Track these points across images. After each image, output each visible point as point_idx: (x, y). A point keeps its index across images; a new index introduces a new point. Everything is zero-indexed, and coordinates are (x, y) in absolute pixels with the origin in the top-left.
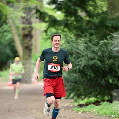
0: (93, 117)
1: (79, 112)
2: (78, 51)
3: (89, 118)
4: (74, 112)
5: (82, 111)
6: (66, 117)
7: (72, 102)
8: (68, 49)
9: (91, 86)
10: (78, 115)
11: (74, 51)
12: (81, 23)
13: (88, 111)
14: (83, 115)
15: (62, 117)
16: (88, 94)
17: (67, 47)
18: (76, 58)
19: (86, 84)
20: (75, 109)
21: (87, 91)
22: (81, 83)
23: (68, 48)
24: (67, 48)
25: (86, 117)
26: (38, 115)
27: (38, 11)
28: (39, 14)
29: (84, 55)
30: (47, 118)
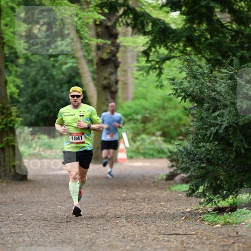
0: (245, 236)
1: (216, 224)
2: (215, 95)
3: (236, 237)
4: (207, 223)
5: (223, 222)
6: (189, 234)
7: (201, 204)
8: (193, 91)
9: (241, 170)
10: (214, 231)
11: (205, 95)
12: (221, 35)
13: (236, 221)
14: (224, 230)
15: (180, 234)
16: (236, 185)
17: (191, 87)
18: (211, 111)
19: (232, 165)
20: (207, 217)
21: (234, 181)
22: (220, 162)
23: (194, 88)
24: (191, 89)
25: (231, 234)
26: (130, 230)
27: (129, 10)
28: (131, 16)
29: (228, 103)
30: (148, 237)
